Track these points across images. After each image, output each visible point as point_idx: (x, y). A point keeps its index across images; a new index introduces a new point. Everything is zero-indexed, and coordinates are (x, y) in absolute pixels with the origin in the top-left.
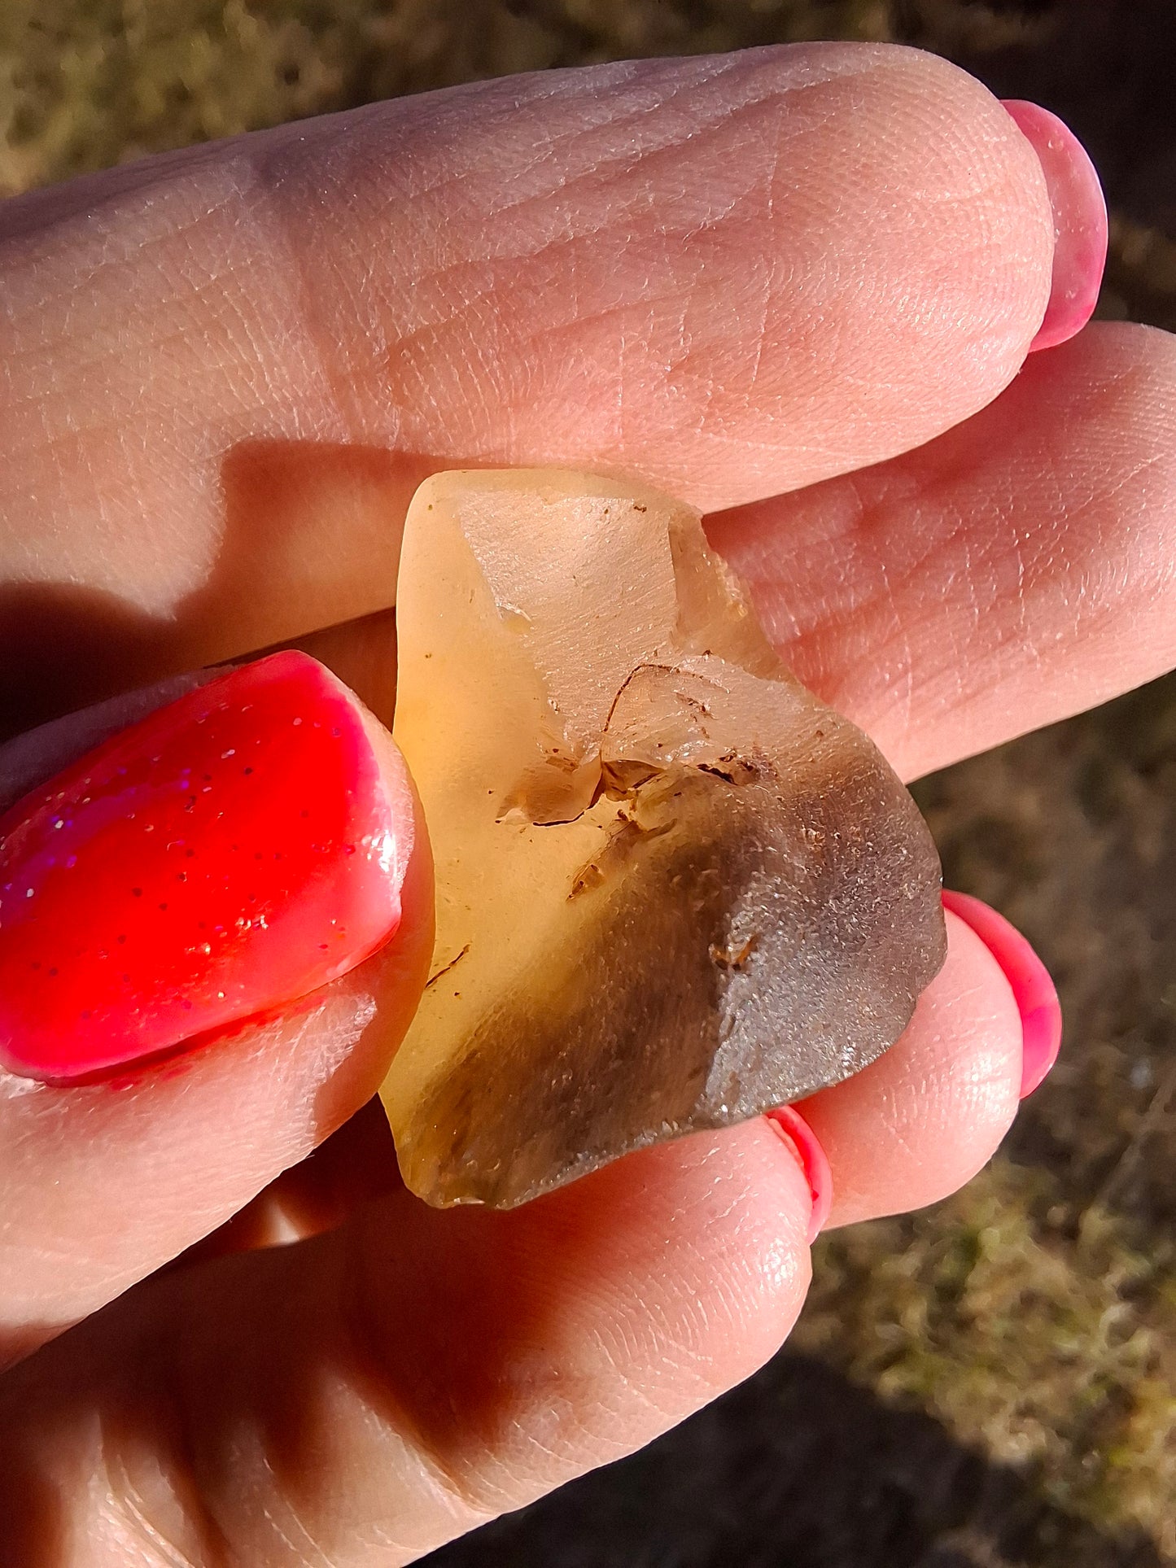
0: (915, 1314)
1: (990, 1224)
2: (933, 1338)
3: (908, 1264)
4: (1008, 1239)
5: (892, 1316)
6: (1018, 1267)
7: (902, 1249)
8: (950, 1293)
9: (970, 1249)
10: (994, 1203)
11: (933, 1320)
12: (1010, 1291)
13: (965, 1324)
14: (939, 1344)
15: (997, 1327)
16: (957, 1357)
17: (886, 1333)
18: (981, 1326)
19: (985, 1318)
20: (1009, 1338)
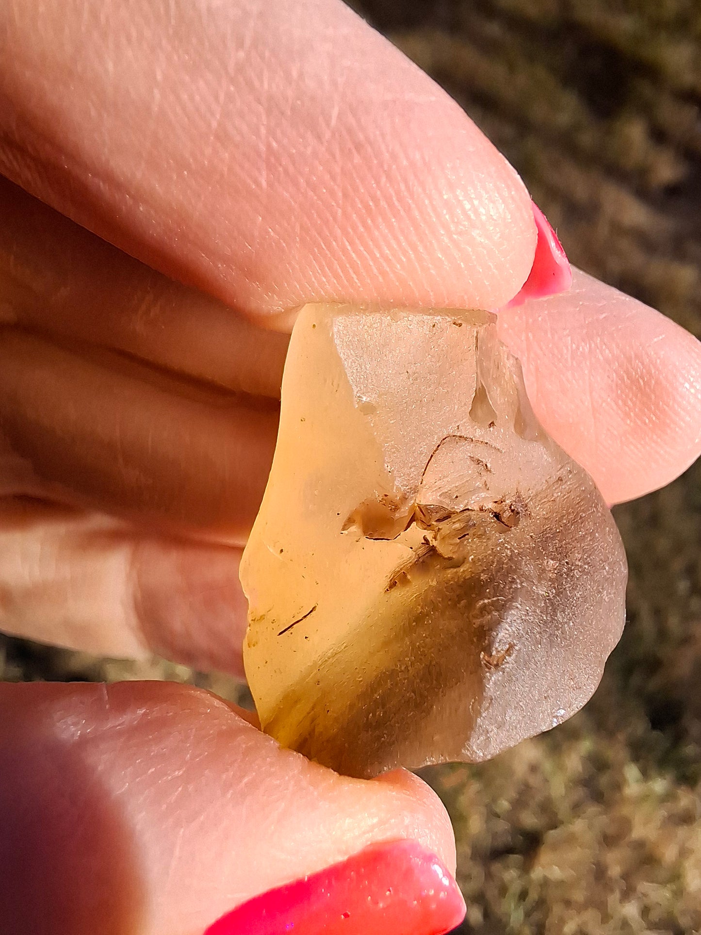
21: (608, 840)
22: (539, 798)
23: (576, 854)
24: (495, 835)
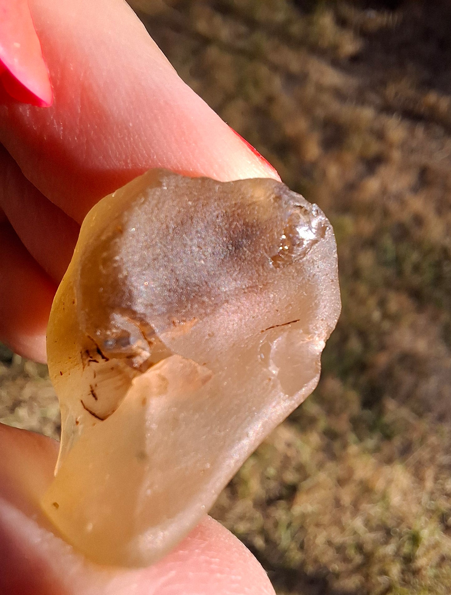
0: (395, 570)
1: (422, 528)
2: (404, 580)
3: (390, 549)
4: (432, 534)
5: (384, 572)
6: (436, 546)
7: (386, 543)
8: (408, 560)
9: (415, 539)
10: (423, 519)
11: (403, 572)
12: (434, 556)
13: (416, 572)
14: (405, 582)
15: (429, 572)
16: (414, 588)
17: (383, 579)
18: (424, 572)
19: (426, 569)
20: (436, 577)
21: (341, 482)
22: (294, 463)
23: (320, 494)
24: (268, 491)
